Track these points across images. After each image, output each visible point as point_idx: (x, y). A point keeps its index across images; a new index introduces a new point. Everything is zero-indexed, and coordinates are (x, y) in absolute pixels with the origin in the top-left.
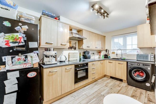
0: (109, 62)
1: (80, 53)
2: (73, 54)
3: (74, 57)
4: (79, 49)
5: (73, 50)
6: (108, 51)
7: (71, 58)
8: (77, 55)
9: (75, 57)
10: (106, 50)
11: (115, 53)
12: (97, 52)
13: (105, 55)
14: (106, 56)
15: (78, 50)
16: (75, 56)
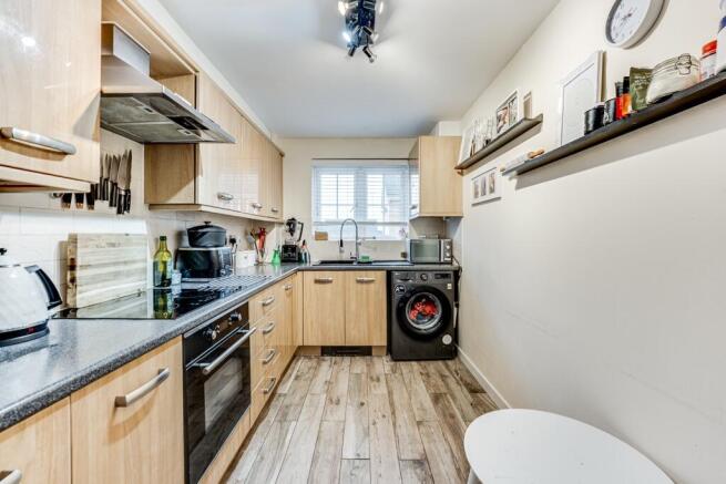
0: (317, 281)
1: (163, 239)
2: (113, 245)
3: (116, 275)
4: (152, 206)
5: (103, 215)
6: (298, 226)
7: (95, 280)
8: (139, 257)
9: (129, 274)
10: (291, 223)
11: (326, 239)
12: (246, 234)
13: (286, 248)
14: (291, 255)
15: (142, 218)
16: (125, 263)
